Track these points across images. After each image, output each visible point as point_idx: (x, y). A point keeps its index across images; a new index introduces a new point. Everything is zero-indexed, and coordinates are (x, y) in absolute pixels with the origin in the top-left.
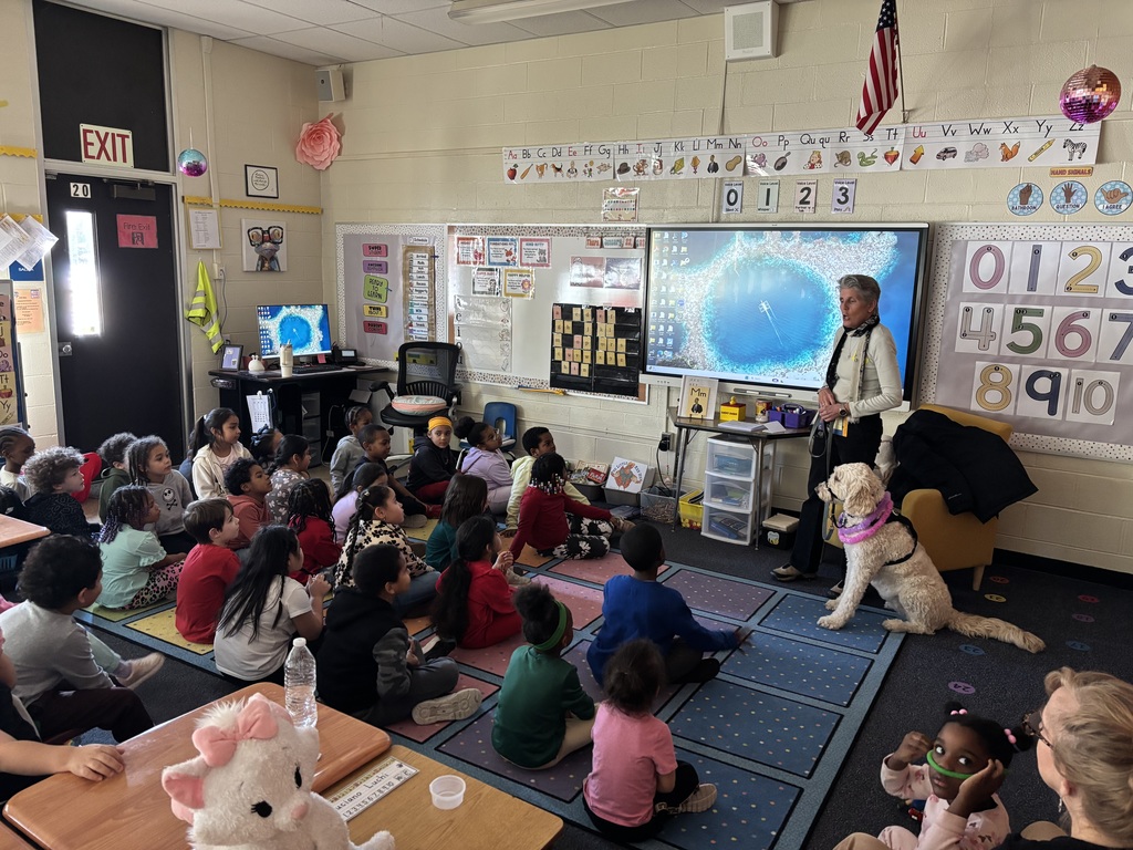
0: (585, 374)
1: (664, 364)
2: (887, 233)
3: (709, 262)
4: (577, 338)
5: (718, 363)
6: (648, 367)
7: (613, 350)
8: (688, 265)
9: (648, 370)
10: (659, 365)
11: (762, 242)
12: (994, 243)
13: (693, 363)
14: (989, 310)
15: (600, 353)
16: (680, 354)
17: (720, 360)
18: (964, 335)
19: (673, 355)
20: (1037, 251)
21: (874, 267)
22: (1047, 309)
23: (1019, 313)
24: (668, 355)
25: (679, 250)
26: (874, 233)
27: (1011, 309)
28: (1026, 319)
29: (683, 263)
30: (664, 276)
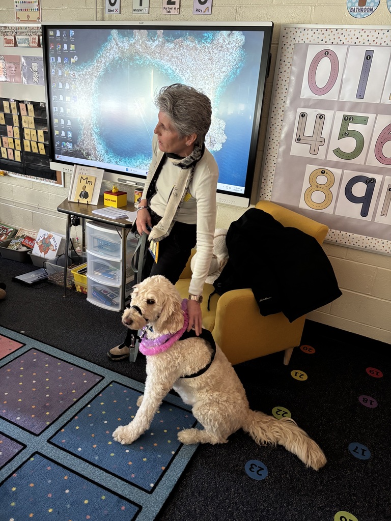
0: (18, 159)
1: (67, 154)
2: (236, 33)
4: (9, 128)
5: (106, 156)
6: (56, 155)
7: (35, 140)
8: (76, 63)
9: (57, 159)
10: (64, 154)
11: (132, 41)
12: (330, 48)
13: (88, 154)
14: (321, 117)
15: (26, 143)
16: (78, 146)
17: (107, 152)
18: (299, 139)
19: (73, 146)
20: (368, 57)
22: (371, 117)
23: (347, 119)
24: (70, 146)
25: (69, 47)
26: (225, 33)
27: (340, 115)
28: (352, 127)
30: (60, 73)
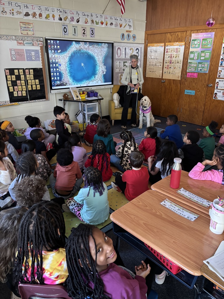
0: (25, 95)
1: (57, 85)
2: (106, 44)
3: (66, 51)
4: (18, 82)
5: (73, 83)
6: (53, 87)
7: (34, 84)
8: (60, 52)
9: (53, 88)
10: (56, 86)
11: (80, 45)
13: (66, 84)
14: (120, 62)
15: (29, 86)
16: (62, 82)
17: (73, 81)
18: (117, 68)
19: (60, 82)
20: (125, 49)
21: (104, 53)
22: (127, 61)
23: (124, 62)
24: (58, 82)
25: (57, 47)
26: (104, 44)
27: (123, 61)
28: (125, 64)
29: (59, 51)
30: (53, 56)
